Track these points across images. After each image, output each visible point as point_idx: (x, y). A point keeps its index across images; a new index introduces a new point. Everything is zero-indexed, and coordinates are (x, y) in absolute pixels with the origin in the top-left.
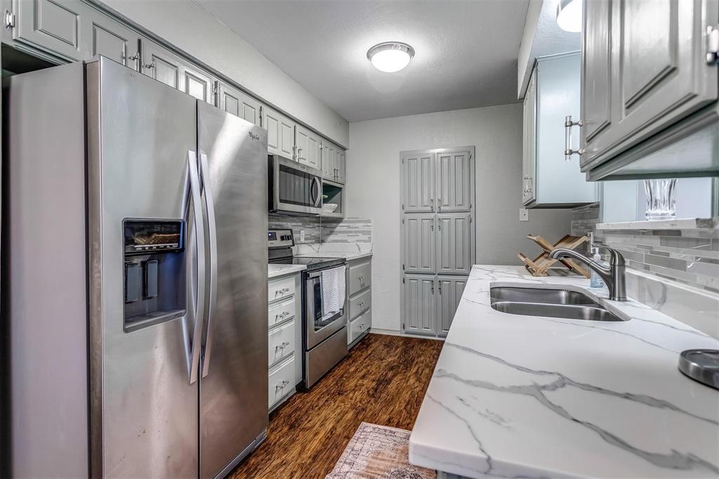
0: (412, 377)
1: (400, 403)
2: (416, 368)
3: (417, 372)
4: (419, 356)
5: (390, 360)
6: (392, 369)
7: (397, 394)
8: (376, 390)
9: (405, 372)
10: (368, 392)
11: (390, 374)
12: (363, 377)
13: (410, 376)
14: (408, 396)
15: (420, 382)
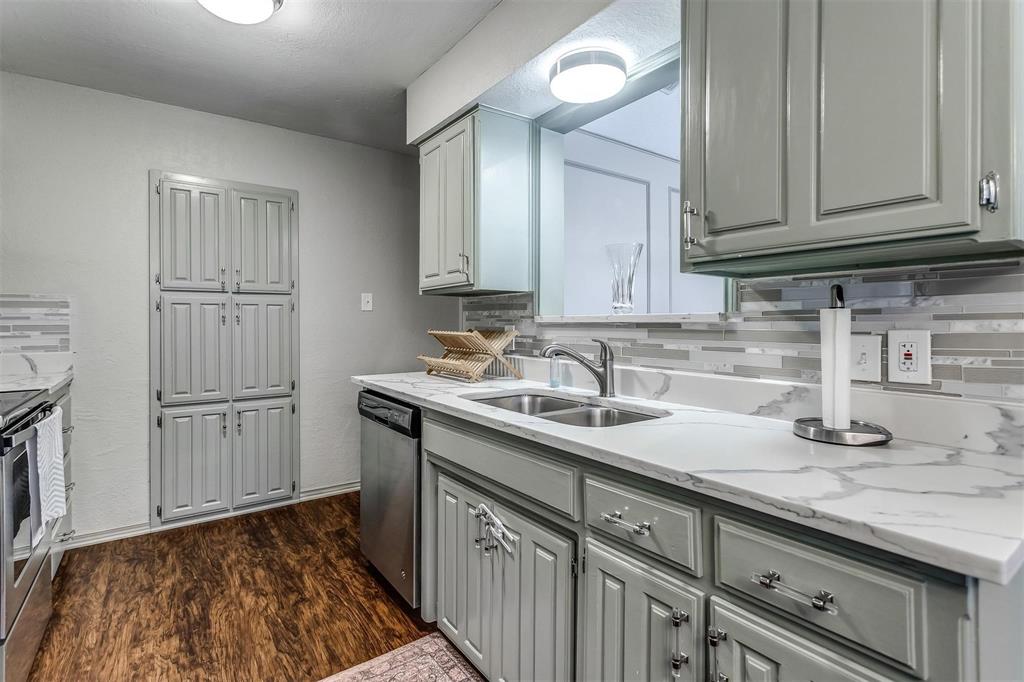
0: (243, 594)
1: (262, 646)
2: (237, 577)
3: (244, 583)
4: (224, 554)
5: (168, 583)
6: (188, 597)
7: (242, 634)
8: (191, 651)
9: (222, 593)
10: (176, 662)
11: (195, 609)
12: (136, 640)
13: (238, 594)
14: (265, 628)
15: (265, 596)
